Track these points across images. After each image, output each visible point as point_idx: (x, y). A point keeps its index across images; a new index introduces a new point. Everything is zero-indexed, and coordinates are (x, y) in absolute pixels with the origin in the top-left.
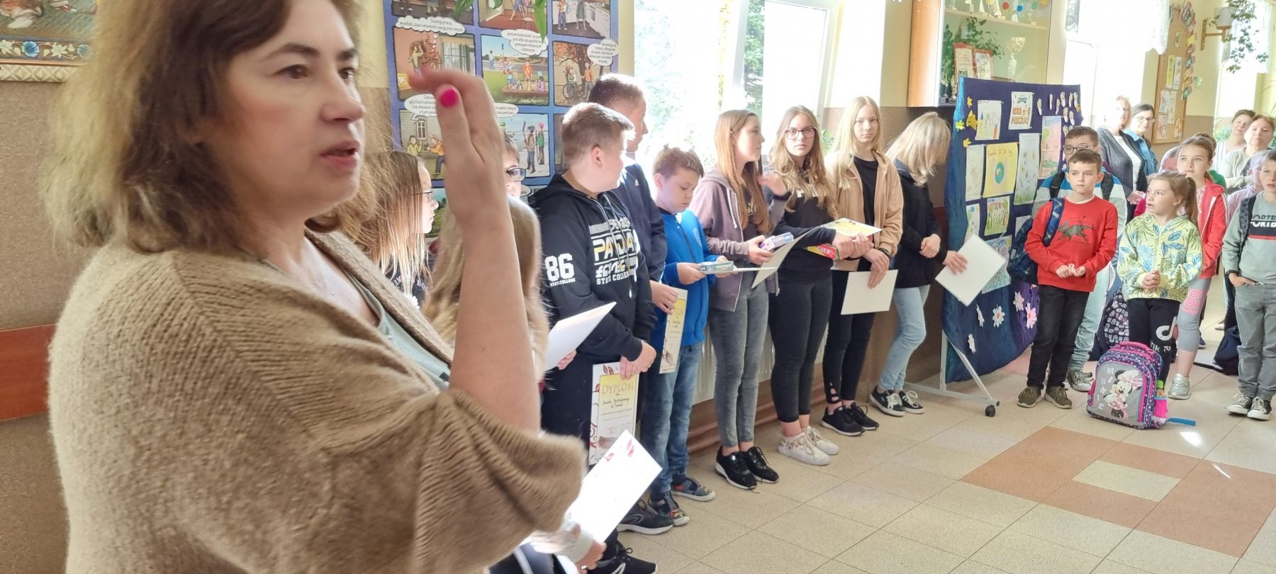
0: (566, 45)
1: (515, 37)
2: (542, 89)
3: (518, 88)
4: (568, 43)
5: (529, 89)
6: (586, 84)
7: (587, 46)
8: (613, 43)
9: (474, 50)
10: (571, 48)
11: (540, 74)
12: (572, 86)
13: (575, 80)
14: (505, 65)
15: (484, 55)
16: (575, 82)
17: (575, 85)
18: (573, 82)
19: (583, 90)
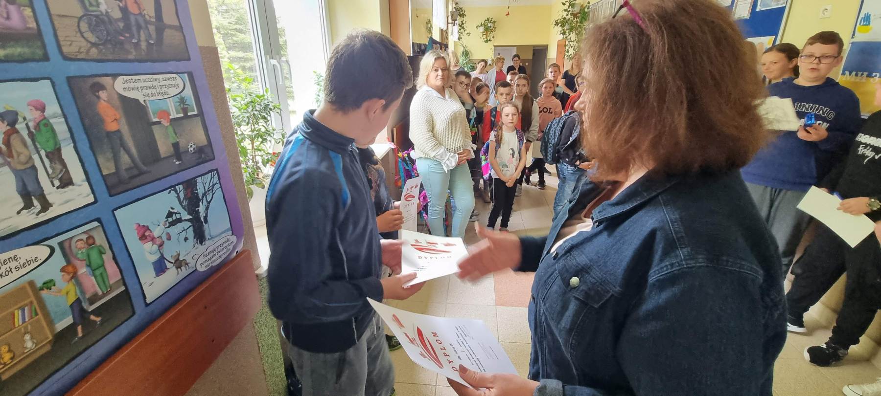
12: (99, 20)
13: (103, 9)
16: (104, 12)
17: (106, 19)
18: (101, 12)
19: (128, 28)
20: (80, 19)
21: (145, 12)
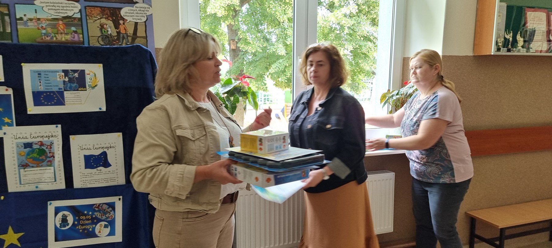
0: (99, 9)
1: (47, 4)
2: (76, 39)
3: (52, 38)
4: (101, 7)
5: (63, 39)
6: (121, 35)
7: (121, 9)
8: (147, 6)
9: (9, 15)
10: (104, 11)
11: (73, 29)
12: (107, 37)
13: (109, 33)
14: (39, 24)
15: (18, 17)
16: (109, 34)
17: (110, 36)
18: (108, 34)
19: (118, 39)
20: (99, 37)
21: (128, 32)
